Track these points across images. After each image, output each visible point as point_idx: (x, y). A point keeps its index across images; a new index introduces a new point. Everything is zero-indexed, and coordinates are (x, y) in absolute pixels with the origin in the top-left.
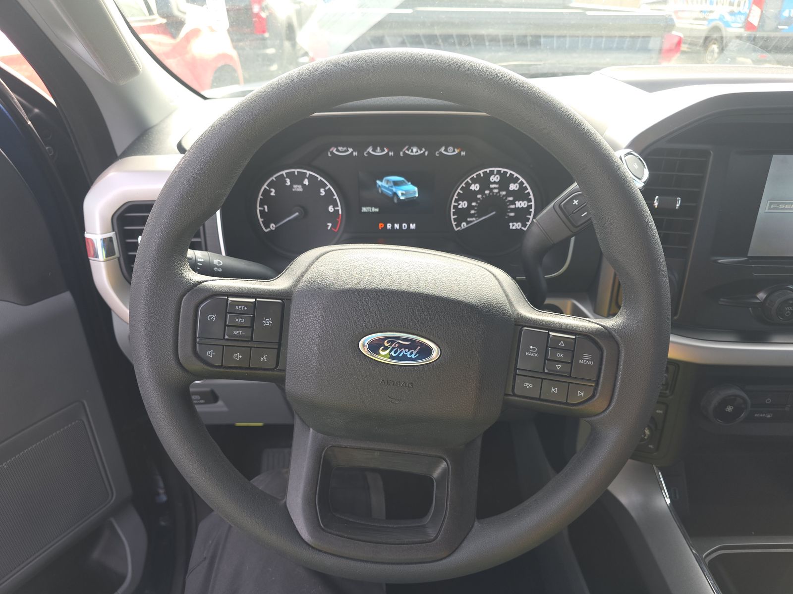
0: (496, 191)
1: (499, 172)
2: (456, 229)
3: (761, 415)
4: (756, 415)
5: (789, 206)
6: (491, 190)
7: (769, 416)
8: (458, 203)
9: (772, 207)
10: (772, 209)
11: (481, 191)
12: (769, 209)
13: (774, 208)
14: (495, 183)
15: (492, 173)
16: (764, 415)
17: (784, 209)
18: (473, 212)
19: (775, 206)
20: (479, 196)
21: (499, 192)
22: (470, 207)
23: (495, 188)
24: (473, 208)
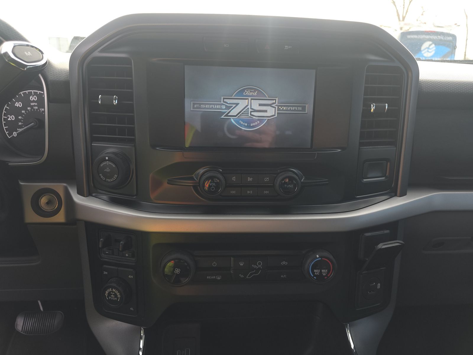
0: (36, 108)
1: (35, 94)
2: (9, 138)
3: (212, 277)
4: (208, 277)
5: (209, 106)
6: (32, 107)
7: (219, 278)
8: (7, 116)
9: (195, 106)
10: (195, 108)
11: (24, 107)
12: (194, 108)
13: (197, 108)
14: (34, 101)
15: (30, 94)
16: (214, 277)
17: (205, 108)
18: (20, 124)
19: (198, 106)
20: (23, 112)
21: (39, 109)
22: (17, 120)
23: (35, 106)
24: (20, 120)
